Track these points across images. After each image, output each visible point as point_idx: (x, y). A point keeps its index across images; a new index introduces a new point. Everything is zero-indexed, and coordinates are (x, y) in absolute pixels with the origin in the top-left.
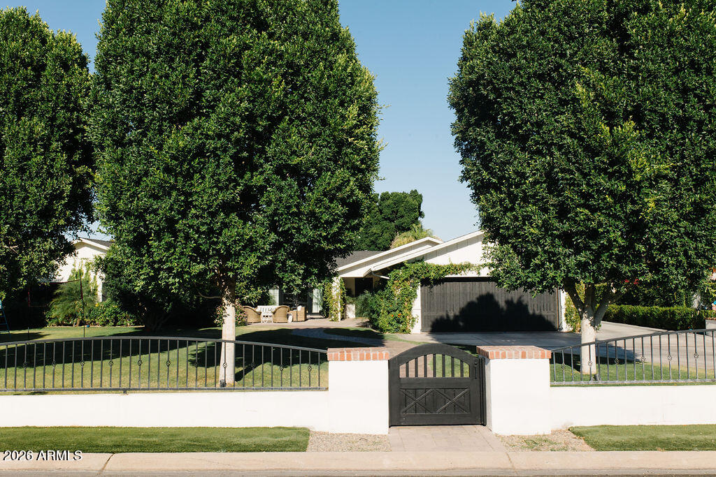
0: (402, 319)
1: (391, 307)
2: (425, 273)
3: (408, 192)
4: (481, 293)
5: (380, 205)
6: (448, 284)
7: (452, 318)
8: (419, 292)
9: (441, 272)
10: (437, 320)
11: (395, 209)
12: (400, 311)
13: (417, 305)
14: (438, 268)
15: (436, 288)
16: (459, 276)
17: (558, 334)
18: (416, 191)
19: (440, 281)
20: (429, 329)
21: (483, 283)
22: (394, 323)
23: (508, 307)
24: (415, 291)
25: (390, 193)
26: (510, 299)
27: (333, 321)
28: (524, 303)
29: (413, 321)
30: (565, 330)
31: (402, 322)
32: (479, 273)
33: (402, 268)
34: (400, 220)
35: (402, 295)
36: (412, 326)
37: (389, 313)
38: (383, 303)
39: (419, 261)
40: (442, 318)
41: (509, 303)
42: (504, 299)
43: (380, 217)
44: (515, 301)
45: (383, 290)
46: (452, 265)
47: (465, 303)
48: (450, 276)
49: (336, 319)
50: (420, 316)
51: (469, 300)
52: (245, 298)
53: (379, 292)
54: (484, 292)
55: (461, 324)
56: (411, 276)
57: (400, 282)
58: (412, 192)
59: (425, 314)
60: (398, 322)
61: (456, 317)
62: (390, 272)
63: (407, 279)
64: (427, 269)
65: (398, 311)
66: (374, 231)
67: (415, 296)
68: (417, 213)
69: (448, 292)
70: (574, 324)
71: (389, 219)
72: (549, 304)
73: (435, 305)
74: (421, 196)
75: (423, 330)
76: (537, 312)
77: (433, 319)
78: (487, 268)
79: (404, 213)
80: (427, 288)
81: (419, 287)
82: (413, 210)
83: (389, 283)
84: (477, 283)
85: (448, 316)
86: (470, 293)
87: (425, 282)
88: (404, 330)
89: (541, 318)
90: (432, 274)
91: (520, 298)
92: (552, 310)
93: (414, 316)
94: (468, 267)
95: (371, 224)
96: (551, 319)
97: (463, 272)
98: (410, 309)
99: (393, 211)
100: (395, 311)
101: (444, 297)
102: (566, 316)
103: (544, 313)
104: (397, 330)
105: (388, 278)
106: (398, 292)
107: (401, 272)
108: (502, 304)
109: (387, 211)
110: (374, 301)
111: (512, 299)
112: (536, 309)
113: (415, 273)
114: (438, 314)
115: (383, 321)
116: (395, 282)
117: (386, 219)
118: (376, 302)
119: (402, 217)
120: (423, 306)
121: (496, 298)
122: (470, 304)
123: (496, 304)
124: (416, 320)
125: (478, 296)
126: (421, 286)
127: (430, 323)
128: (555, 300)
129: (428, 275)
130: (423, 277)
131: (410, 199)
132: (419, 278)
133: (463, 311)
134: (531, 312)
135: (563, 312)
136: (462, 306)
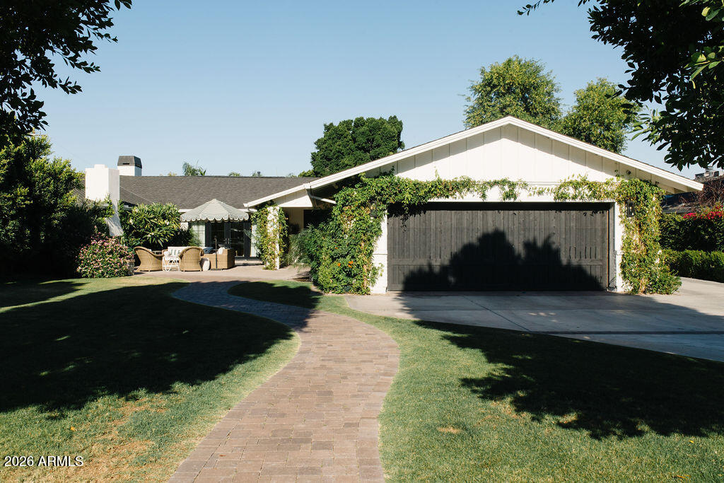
0: (355, 271)
1: (339, 251)
2: (396, 194)
3: (386, 118)
4: (485, 231)
5: (354, 132)
6: (432, 214)
7: (437, 270)
8: (384, 225)
9: (422, 193)
10: (412, 273)
11: (371, 137)
12: (353, 257)
13: (381, 246)
14: (417, 186)
15: (413, 221)
16: (450, 200)
17: (607, 298)
18: (395, 117)
19: (420, 207)
20: (400, 287)
21: (490, 212)
22: (341, 276)
23: (528, 255)
24: (378, 224)
25: (365, 119)
26: (531, 239)
27: (267, 268)
28: (554, 247)
29: (375, 274)
30: (620, 290)
31: (355, 275)
32: (484, 196)
33: (357, 186)
34: (377, 150)
35: (356, 230)
36: (373, 281)
37: (334, 259)
38: (327, 242)
39: (385, 174)
40: (420, 271)
41: (529, 246)
42: (522, 239)
43: (353, 146)
44: (540, 243)
45: (327, 223)
46: (440, 182)
47: (460, 246)
48: (435, 200)
49: (272, 267)
50: (386, 265)
51: (466, 241)
52: (149, 236)
53: (321, 225)
54: (490, 229)
55: (452, 279)
56: (372, 199)
57: (353, 208)
58: (391, 118)
59: (394, 261)
60: (349, 275)
61: (443, 268)
62: (337, 191)
63: (364, 205)
64: (398, 187)
65: (348, 257)
66: (346, 162)
67: (378, 233)
68: (396, 142)
69: (433, 226)
70: (636, 280)
71: (363, 148)
72: (593, 248)
73: (411, 247)
74: (401, 123)
75: (389, 288)
76: (575, 261)
77: (407, 272)
78: (496, 188)
79: (380, 141)
80: (398, 220)
81: (385, 218)
82: (391, 138)
83: (336, 211)
84: (480, 213)
85: (430, 266)
86: (468, 229)
87: (396, 210)
88: (358, 289)
89: (580, 270)
90: (407, 195)
91: (549, 237)
92: (599, 257)
93: (376, 265)
94: (466, 185)
95: (343, 154)
96: (596, 272)
97: (457, 194)
98: (370, 254)
99: (368, 140)
100: (344, 257)
101: (425, 234)
102: (623, 266)
103: (586, 263)
104: (347, 288)
105: (334, 202)
106: (350, 225)
107: (355, 193)
108: (519, 248)
109: (361, 139)
110: (313, 240)
111: (535, 240)
112: (573, 256)
113: (379, 194)
114: (415, 262)
115: (325, 273)
116: (345, 209)
117: (360, 149)
118: (315, 242)
119: (378, 146)
120: (391, 248)
121: (510, 238)
122: (468, 249)
123: (509, 248)
124: (379, 272)
125: (479, 234)
126: (389, 217)
127: (402, 278)
128: (603, 242)
129: (399, 197)
130: (391, 201)
131: (388, 126)
132: (384, 202)
133: (455, 258)
134: (564, 260)
135: (619, 260)
136: (455, 250)
